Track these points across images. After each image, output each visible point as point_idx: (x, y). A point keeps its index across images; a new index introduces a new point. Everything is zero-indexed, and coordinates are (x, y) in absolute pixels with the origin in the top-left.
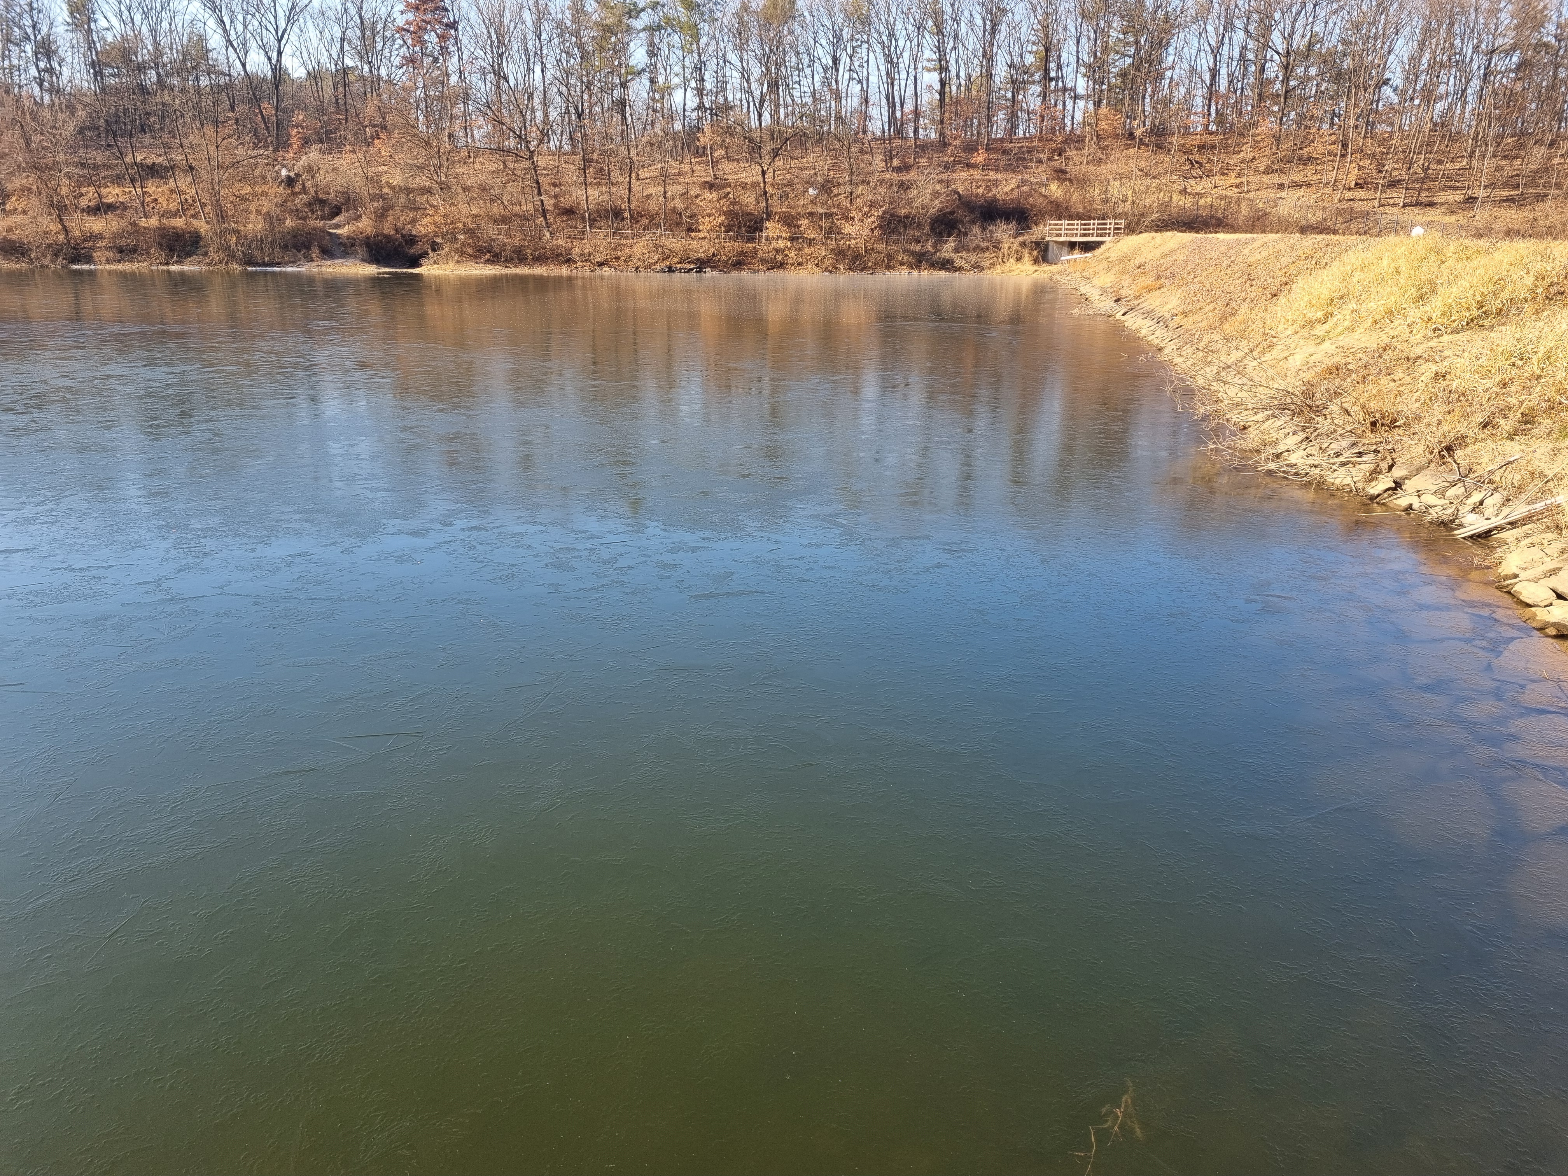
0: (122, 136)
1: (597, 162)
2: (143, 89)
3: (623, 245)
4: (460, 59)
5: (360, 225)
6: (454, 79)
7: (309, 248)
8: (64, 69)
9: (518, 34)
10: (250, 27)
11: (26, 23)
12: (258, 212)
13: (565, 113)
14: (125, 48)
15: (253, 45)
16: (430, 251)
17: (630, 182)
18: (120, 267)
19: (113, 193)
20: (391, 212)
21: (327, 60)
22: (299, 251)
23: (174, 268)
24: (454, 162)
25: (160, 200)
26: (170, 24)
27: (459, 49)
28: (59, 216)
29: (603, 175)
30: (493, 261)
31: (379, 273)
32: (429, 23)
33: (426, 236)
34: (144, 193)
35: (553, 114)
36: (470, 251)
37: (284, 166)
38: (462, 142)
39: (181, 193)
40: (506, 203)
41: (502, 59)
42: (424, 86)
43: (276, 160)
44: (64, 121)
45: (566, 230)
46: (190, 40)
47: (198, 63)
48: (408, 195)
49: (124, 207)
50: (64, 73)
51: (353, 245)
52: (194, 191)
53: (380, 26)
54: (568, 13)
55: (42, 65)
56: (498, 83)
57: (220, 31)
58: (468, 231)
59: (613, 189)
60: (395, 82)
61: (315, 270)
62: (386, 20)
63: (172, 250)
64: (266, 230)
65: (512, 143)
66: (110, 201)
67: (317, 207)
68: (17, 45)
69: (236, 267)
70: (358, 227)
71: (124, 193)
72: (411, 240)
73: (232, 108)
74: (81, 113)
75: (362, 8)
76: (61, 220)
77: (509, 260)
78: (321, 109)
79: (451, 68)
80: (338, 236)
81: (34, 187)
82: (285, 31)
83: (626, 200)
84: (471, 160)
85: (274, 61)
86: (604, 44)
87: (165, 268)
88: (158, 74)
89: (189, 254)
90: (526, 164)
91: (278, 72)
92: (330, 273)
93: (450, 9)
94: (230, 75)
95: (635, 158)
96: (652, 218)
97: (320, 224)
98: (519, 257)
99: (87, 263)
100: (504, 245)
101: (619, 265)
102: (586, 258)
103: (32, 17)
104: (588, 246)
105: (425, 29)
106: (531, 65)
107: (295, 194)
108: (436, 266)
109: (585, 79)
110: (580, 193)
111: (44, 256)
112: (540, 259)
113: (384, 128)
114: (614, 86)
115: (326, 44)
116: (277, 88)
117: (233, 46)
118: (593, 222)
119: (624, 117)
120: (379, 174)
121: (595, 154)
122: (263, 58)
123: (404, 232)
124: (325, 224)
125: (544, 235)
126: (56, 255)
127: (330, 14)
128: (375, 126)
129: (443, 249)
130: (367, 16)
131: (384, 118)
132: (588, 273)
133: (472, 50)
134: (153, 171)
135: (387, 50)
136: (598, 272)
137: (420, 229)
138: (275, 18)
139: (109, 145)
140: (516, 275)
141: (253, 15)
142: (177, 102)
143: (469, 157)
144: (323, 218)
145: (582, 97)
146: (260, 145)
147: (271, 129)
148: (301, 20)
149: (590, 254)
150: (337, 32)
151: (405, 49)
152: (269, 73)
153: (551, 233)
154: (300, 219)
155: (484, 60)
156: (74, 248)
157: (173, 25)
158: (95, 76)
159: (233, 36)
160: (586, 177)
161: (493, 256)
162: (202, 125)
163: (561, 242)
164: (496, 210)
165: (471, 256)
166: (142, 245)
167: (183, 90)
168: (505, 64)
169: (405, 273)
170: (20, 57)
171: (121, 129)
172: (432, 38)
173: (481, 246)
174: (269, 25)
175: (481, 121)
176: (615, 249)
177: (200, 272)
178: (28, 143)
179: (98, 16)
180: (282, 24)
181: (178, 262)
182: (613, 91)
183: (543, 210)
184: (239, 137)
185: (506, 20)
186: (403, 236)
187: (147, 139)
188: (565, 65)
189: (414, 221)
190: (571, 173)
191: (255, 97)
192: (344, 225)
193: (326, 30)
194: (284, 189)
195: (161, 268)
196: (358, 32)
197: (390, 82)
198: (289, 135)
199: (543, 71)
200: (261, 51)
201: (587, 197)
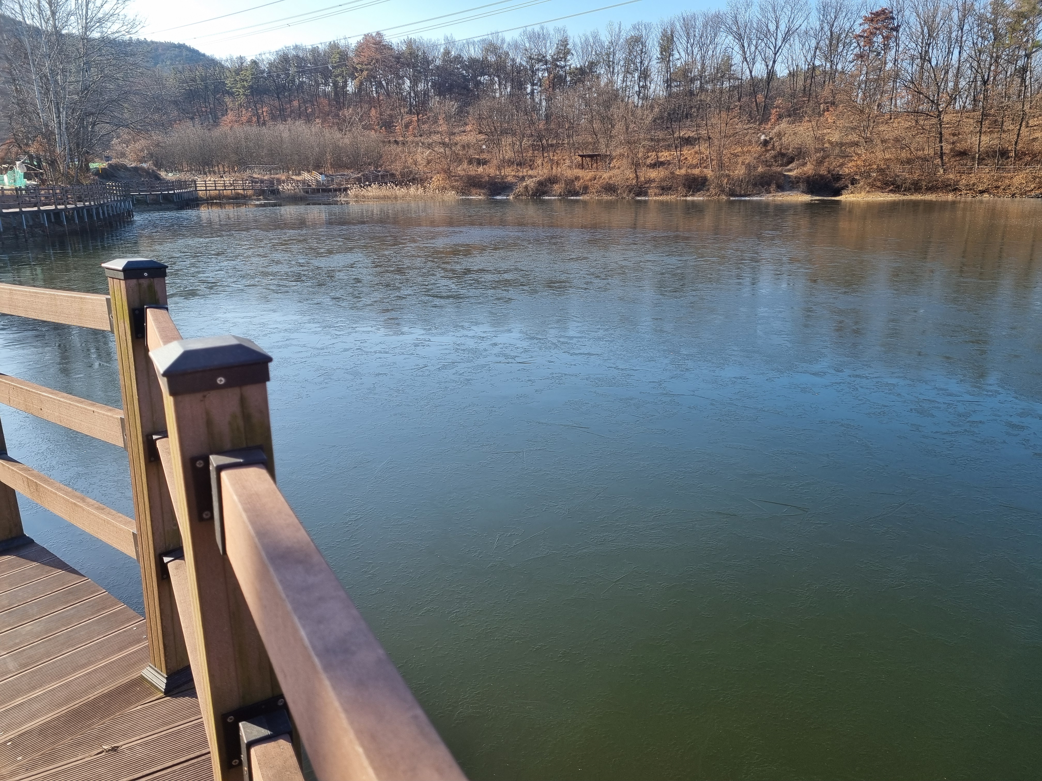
0: (675, 122)
1: (994, 116)
2: (691, 93)
3: (1005, 177)
4: (897, 51)
5: (805, 169)
6: (890, 65)
7: (769, 185)
8: (652, 85)
9: (946, 29)
10: (759, 48)
11: (638, 61)
12: (743, 163)
13: (973, 82)
14: (686, 69)
15: (759, 58)
16: (850, 185)
17: (1019, 130)
18: (661, 198)
19: (665, 155)
20: (827, 159)
21: (803, 63)
22: (763, 187)
23: (689, 198)
24: (878, 123)
25: (689, 158)
26: (713, 52)
27: (898, 45)
28: (635, 169)
29: (997, 125)
30: (895, 191)
31: (812, 200)
32: (878, 29)
33: (849, 174)
34: (681, 154)
35: (963, 83)
36: (879, 184)
37: (764, 133)
38: (886, 109)
39: (701, 153)
40: (912, 149)
41: (929, 48)
42: (867, 73)
43: (759, 130)
44: (647, 115)
45: (957, 168)
46: (722, 60)
47: (725, 74)
48: (841, 148)
49: (669, 163)
50: (651, 88)
51: (798, 182)
52: (708, 152)
53: (843, 36)
54: (989, 9)
55: (641, 84)
56: (923, 64)
57: (741, 52)
58: (881, 171)
59: (1004, 136)
60: (847, 72)
61: (771, 199)
62: (848, 31)
63: (690, 188)
64: (745, 174)
65: (924, 107)
66: (662, 160)
67: (779, 158)
68: (631, 74)
69: (724, 198)
70: (803, 171)
71: (670, 155)
72: (838, 178)
73: (739, 100)
74: (656, 110)
75: (833, 25)
76: (636, 172)
77: (908, 190)
78: (793, 96)
79: (889, 58)
80: (789, 177)
81: (626, 154)
82: (780, 47)
83: (1014, 143)
84: (892, 121)
85: (769, 68)
86: (1017, 27)
87: (684, 198)
88: (701, 82)
89: (699, 190)
90: (934, 121)
91: (771, 74)
92: (780, 200)
93: (896, 17)
94: (742, 79)
95: (1027, 111)
96: (1035, 156)
97: (779, 169)
98: (916, 187)
99: (644, 196)
100: (906, 179)
101: (998, 193)
102: (970, 188)
103: (641, 57)
104: (974, 179)
105: (875, 34)
106: (951, 49)
107: (767, 151)
108: (851, 195)
109: (994, 55)
110: (975, 139)
111: (624, 192)
112: (931, 189)
113: (833, 103)
114: (1019, 57)
115: (805, 52)
116: (768, 85)
117: (746, 61)
118: (981, 160)
119: (1024, 80)
120: (824, 135)
121: (993, 111)
122: (764, 66)
123: (834, 173)
124: (782, 169)
125: (939, 171)
126: (630, 192)
127: (811, 32)
128: (827, 103)
129: (859, 183)
130: (836, 30)
131: (834, 97)
132: (969, 199)
133: (907, 44)
134: (688, 141)
135: (845, 51)
136: (979, 198)
137: (846, 170)
138: (776, 40)
139: (667, 128)
140: (911, 201)
141: (763, 40)
142: (709, 99)
143: (891, 119)
144: (782, 165)
145: (990, 69)
146: (752, 121)
147: (760, 110)
148: (792, 39)
149: (974, 184)
150: (813, 43)
151: (858, 49)
152: (765, 75)
153: (944, 170)
154: (767, 166)
155: (914, 49)
156: (640, 188)
157: (715, 52)
158: (667, 88)
159: (748, 54)
160: (981, 127)
161: (895, 188)
162: (720, 112)
163: (951, 176)
164: (904, 155)
165: (879, 187)
166: (675, 185)
167: (713, 91)
168: (930, 51)
169: (829, 200)
170: (631, 80)
171: (675, 117)
172: (879, 39)
173: (888, 180)
174: (771, 45)
175: (904, 93)
176: (997, 181)
177: (703, 201)
178: (627, 129)
179: (675, 52)
180: (779, 43)
181: (692, 195)
182: (1017, 61)
183: (942, 153)
184: (740, 117)
185: (938, 19)
186: (832, 175)
187: (688, 123)
188: (980, 46)
189: (842, 165)
190: (969, 125)
191: (754, 92)
192: (795, 169)
193: (807, 43)
194: (761, 148)
195: (682, 198)
196: (827, 42)
197: (843, 72)
198: (770, 114)
199: (960, 53)
200: (763, 62)
201: (980, 142)
